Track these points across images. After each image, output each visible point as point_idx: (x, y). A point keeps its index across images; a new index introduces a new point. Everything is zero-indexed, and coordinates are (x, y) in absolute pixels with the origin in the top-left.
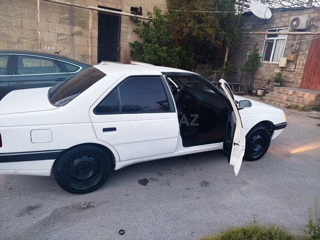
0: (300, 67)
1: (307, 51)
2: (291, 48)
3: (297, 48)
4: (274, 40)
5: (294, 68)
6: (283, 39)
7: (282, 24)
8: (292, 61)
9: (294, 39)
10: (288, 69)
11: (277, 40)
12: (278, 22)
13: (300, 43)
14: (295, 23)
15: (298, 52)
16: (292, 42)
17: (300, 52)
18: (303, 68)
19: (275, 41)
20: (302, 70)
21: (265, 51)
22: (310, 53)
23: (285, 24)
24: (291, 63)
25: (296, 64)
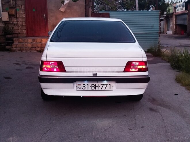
0: (21, 20)
1: (23, 7)
3: (14, 4)
5: (16, 21)
8: (13, 16)
15: (16, 7)
17: (17, 8)
18: (24, 20)
20: (24, 22)
22: (26, 7)
25: (17, 17)
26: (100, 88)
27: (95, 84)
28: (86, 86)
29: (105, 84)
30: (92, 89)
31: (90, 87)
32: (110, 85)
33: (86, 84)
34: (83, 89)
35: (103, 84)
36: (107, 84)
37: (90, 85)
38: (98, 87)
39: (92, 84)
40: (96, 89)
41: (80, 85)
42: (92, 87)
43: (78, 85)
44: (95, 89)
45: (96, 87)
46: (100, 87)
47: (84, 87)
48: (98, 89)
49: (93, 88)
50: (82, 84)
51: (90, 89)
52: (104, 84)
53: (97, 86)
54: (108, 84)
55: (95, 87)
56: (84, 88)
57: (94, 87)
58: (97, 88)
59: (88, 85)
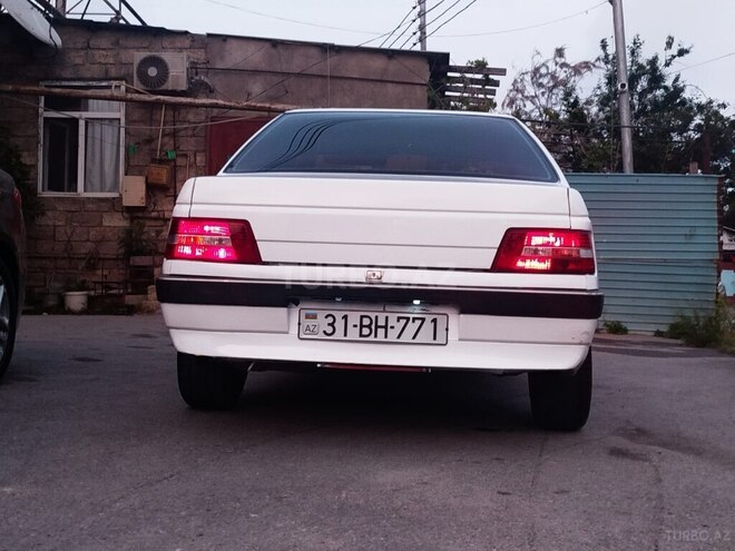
1: (200, 159)
2: (146, 149)
4: (76, 121)
5: (171, 207)
6: (111, 120)
7: (96, 71)
8: (163, 189)
9: (152, 121)
10: (154, 214)
11: (87, 121)
12: (78, 61)
13: (174, 134)
14: (152, 72)
16: (144, 128)
17: (180, 162)
19: (82, 123)
21: (46, 159)
23: (107, 71)
24: (160, 196)
26: (393, 335)
27: (373, 316)
28: (340, 324)
29: (414, 319)
30: (361, 335)
31: (355, 326)
32: (434, 321)
33: (339, 315)
34: (325, 332)
35: (408, 319)
36: (423, 320)
37: (354, 318)
38: (386, 327)
39: (362, 317)
40: (376, 336)
41: (315, 317)
42: (362, 326)
43: (307, 317)
44: (372, 338)
45: (377, 327)
46: (392, 327)
47: (332, 325)
48: (386, 337)
49: (366, 331)
50: (321, 315)
51: (353, 333)
52: (411, 316)
53: (381, 322)
54: (429, 318)
55: (373, 327)
56: (330, 330)
57: (369, 326)
58: (381, 332)
59: (345, 317)
